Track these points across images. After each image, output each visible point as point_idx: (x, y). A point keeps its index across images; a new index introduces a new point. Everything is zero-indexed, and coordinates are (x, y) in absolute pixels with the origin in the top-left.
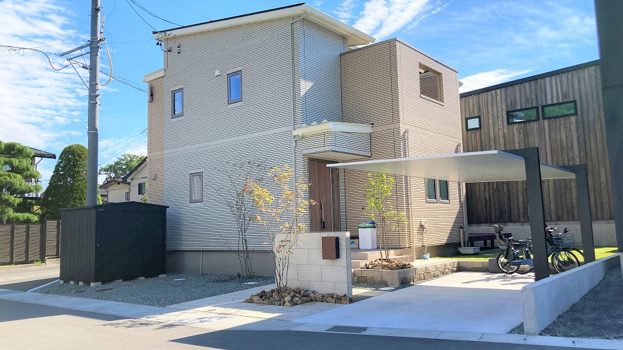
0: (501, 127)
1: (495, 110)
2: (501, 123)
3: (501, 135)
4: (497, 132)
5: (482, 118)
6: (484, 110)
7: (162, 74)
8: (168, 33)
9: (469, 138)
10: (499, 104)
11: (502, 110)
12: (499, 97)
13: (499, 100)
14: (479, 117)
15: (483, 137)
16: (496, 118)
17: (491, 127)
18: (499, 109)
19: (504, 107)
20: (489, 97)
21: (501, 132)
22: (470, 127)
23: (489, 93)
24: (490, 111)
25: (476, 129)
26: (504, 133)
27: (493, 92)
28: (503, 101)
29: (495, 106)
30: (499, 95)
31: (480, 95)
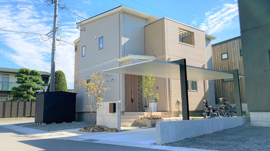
0: (237, 57)
1: (234, 49)
2: (237, 55)
3: (238, 61)
4: (236, 60)
5: (229, 54)
6: (229, 50)
7: (79, 40)
8: (81, 23)
9: (223, 64)
10: (236, 47)
11: (238, 49)
12: (236, 43)
13: (236, 45)
14: (227, 53)
15: (229, 62)
16: (235, 53)
17: (233, 58)
18: (236, 49)
19: (239, 48)
20: (232, 44)
21: (237, 60)
22: (223, 58)
23: (231, 42)
24: (232, 50)
25: (226, 59)
26: (239, 60)
27: (233, 41)
28: (238, 45)
29: (234, 47)
30: (236, 42)
31: (228, 43)
